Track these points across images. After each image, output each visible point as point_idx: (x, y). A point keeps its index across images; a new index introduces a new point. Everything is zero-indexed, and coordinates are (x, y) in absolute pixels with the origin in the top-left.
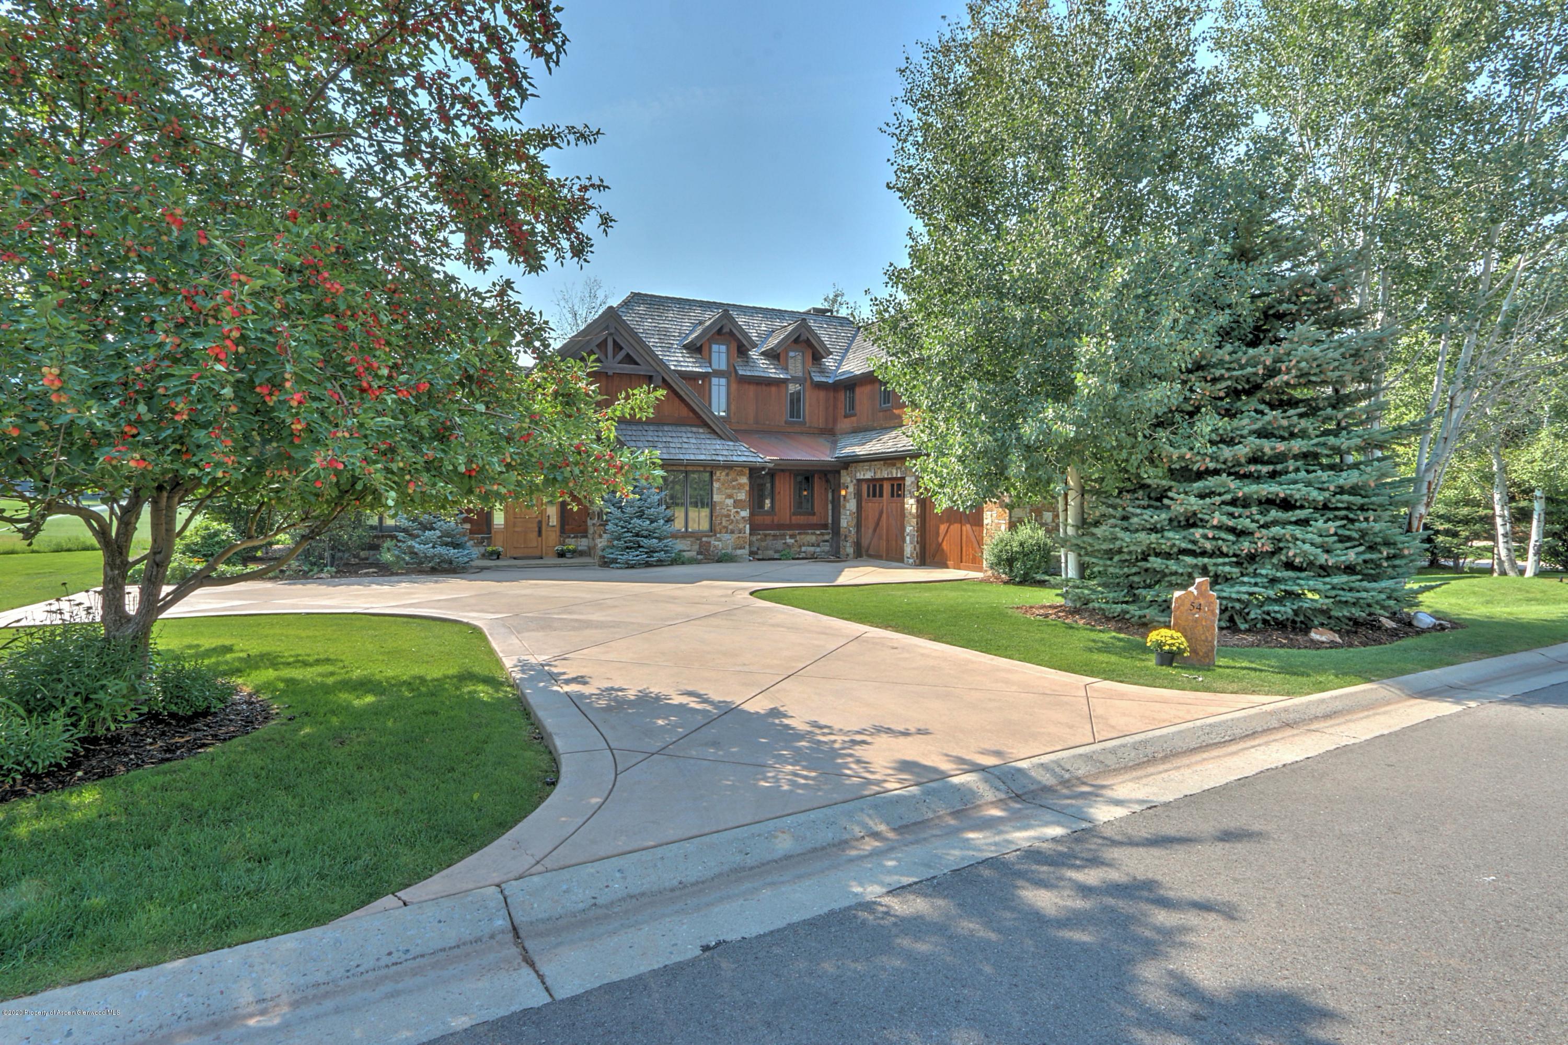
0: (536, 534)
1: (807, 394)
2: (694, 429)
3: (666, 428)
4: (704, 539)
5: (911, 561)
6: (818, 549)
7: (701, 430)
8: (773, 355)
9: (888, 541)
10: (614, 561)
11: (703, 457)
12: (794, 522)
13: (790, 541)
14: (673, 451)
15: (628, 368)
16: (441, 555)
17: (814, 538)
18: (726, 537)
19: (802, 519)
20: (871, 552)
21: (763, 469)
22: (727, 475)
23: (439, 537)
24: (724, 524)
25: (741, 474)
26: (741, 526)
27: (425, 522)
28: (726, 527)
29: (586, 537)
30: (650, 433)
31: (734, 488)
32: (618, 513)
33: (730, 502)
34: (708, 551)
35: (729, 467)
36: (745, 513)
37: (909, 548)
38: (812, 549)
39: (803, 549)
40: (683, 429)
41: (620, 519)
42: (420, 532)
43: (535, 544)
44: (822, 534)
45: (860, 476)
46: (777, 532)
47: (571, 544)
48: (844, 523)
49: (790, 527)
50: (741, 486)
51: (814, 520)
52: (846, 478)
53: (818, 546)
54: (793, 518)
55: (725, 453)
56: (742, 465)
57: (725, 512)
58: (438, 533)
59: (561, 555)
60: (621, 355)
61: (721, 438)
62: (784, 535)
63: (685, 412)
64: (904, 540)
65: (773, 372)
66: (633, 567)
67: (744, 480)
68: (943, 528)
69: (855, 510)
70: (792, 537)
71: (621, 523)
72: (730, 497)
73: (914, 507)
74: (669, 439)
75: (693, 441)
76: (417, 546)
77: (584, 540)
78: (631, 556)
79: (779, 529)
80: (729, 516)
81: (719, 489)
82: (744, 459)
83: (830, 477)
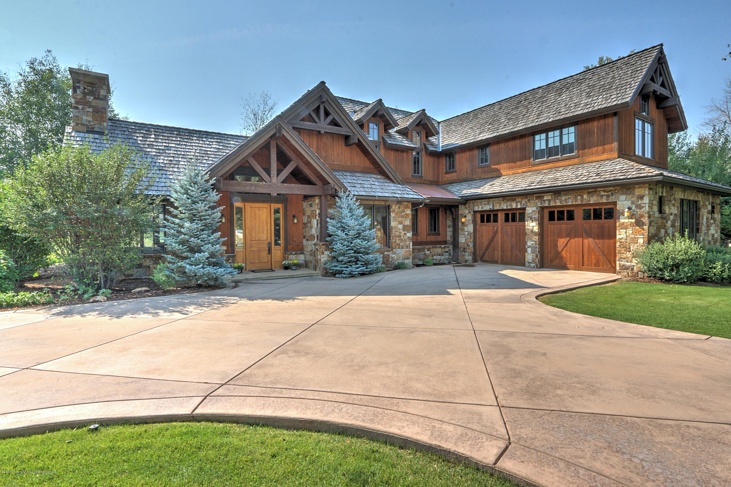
0: (266, 252)
1: (423, 158)
2: (375, 176)
3: (357, 174)
4: (386, 253)
5: (532, 265)
6: (442, 257)
7: (379, 177)
8: (404, 133)
9: (502, 251)
10: (341, 272)
11: (387, 195)
12: (428, 240)
13: (428, 252)
14: (367, 190)
15: (334, 129)
16: (209, 274)
17: (440, 250)
18: (399, 251)
19: (432, 238)
20: (486, 258)
21: (421, 204)
22: (399, 208)
23: (207, 258)
24: (397, 242)
25: (407, 207)
26: (407, 243)
27: (192, 245)
28: (399, 244)
29: (303, 253)
30: (349, 177)
31: (403, 217)
32: (343, 235)
33: (400, 226)
34: (388, 261)
35: (400, 202)
36: (409, 235)
37: (530, 256)
38: (439, 257)
39: (435, 257)
40: (368, 175)
41: (344, 240)
42: (189, 254)
43: (266, 260)
44: (445, 247)
45: (476, 209)
46: (420, 247)
47: (294, 259)
48: (462, 240)
49: (427, 243)
50: (407, 215)
51: (439, 238)
52: (463, 210)
53: (442, 255)
54: (428, 237)
55: (399, 192)
56: (408, 200)
57: (398, 234)
58: (207, 254)
59: (286, 268)
60: (330, 118)
61: (393, 182)
62: (423, 249)
63: (367, 164)
64: (526, 251)
65: (406, 143)
66: (353, 276)
67: (409, 211)
68: (562, 242)
69: (472, 232)
70: (428, 250)
71: (346, 243)
72: (401, 223)
73: (537, 227)
74: (362, 182)
75: (377, 184)
76: (188, 266)
77: (301, 256)
78: (353, 268)
79: (420, 245)
80: (400, 236)
81: (394, 217)
82: (412, 196)
83: (453, 210)
